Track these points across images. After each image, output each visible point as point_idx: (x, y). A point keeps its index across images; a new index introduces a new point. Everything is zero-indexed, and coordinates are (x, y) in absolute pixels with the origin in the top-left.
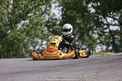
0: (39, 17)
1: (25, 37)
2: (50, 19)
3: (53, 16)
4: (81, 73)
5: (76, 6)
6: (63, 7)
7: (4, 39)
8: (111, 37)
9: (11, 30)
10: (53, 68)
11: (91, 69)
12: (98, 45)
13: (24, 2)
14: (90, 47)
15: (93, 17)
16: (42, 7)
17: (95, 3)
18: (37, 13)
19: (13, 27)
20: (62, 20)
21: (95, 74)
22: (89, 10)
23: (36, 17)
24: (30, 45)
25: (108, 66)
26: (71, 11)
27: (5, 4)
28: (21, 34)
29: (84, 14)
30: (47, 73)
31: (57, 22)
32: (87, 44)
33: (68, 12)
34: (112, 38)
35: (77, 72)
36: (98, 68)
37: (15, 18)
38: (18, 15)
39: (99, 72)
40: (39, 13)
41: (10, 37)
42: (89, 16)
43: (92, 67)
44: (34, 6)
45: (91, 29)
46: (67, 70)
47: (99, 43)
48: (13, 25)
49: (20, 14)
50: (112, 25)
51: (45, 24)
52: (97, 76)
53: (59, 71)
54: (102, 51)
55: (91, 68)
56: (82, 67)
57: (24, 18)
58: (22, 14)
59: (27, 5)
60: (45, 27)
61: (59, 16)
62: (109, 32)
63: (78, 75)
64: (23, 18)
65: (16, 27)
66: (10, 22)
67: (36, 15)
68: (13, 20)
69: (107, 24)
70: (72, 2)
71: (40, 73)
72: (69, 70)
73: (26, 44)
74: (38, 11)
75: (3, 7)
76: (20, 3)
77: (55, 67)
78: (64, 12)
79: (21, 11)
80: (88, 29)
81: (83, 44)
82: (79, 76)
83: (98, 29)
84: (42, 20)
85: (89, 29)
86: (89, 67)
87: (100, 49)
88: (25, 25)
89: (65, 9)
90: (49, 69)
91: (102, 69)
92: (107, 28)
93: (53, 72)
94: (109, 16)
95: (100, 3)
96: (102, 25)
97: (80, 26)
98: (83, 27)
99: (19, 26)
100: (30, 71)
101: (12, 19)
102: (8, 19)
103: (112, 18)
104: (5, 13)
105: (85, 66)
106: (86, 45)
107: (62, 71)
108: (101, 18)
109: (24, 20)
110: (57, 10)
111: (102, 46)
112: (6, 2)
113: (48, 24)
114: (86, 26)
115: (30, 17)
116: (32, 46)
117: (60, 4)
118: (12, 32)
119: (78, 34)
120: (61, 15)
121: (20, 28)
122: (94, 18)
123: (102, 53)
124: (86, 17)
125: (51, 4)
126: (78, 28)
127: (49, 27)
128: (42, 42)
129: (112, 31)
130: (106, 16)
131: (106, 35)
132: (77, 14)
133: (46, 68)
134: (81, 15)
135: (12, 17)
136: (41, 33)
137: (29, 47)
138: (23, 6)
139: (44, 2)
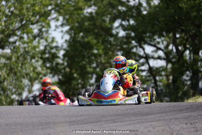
1: (6, 76)
2: (48, 48)
8: (151, 78)
16: (35, 26)
17: (126, 21)
18: (25, 36)
23: (24, 43)
29: (106, 39)
34: (153, 81)
50: (153, 58)
51: (40, 56)
61: (63, 43)
62: (148, 71)
69: (144, 55)
84: (35, 48)
94: (149, 42)
95: (135, 19)
103: (155, 46)
110: (59, 32)
115: (14, 42)
117: (65, 22)
120: (66, 41)
127: (45, 60)
129: (154, 69)
130: (142, 43)
136: (34, 71)
137: (12, 94)
139: (38, 17)
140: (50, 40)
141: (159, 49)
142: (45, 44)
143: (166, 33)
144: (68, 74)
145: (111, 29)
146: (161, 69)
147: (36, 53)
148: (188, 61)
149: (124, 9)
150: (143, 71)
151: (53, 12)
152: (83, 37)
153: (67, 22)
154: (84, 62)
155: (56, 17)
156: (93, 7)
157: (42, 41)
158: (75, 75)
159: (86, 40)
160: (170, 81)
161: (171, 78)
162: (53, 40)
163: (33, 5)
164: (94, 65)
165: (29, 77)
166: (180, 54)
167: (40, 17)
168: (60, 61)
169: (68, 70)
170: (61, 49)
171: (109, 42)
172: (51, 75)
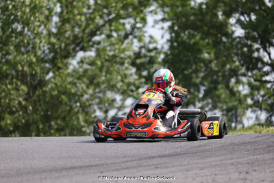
0: (117, 44)
1: (85, 88)
2: (143, 51)
3: (150, 42)
4: (209, 174)
5: (201, 21)
6: (173, 24)
7: (37, 93)
9: (54, 72)
10: (148, 160)
11: (232, 164)
12: (250, 110)
13: (85, 10)
14: (230, 114)
15: (239, 46)
16: (126, 21)
17: (246, 16)
19: (60, 65)
20: (169, 52)
21: (242, 176)
22: (230, 31)
23: (112, 44)
24: (96, 107)
25: (272, 159)
26: (189, 33)
27: (42, 13)
28: (76, 81)
29: (219, 40)
30: (135, 170)
31: (157, 55)
32: (225, 107)
33: (182, 35)
35: (202, 171)
36: (249, 163)
37: (63, 45)
38: (71, 38)
39: (250, 172)
40: (119, 36)
41: (52, 89)
42: (231, 43)
43: (235, 160)
44: (107, 19)
45: (234, 73)
46: (180, 166)
47: (251, 106)
48: (59, 61)
49: (76, 37)
52: (246, 179)
53: (161, 168)
54: (257, 122)
55: (232, 161)
56: (214, 159)
57: (85, 45)
58: (80, 35)
59: (92, 16)
60: (131, 67)
61: (164, 43)
63: (203, 177)
64: (81, 45)
65: (66, 65)
66: (52, 55)
67: (113, 39)
68: (59, 50)
69: (270, 62)
70: (193, 11)
71: (118, 170)
72: (185, 165)
73: (87, 104)
74: (117, 30)
75: (39, 21)
76: (76, 12)
77: (153, 158)
78: (173, 35)
79: (77, 30)
80: (227, 73)
81: (214, 107)
82: (206, 180)
83: (250, 74)
84: (124, 51)
85: (230, 74)
86: (229, 159)
87: (254, 119)
88: (87, 60)
89: (176, 28)
90: (137, 162)
91: (258, 165)
92: (271, 72)
93: (149, 169)
95: (255, 14)
96: (260, 65)
97: (209, 65)
98: (216, 69)
99: (74, 63)
100: (96, 166)
101: (57, 47)
102: (49, 46)
104: (42, 33)
105: (220, 158)
106: (222, 110)
107: (168, 167)
108: (258, 50)
109: (85, 51)
110: (159, 29)
111: (259, 112)
112: (44, 9)
113: (138, 61)
114: (224, 65)
115: (99, 43)
116: (100, 109)
117: (166, 16)
118: (57, 78)
119: (203, 85)
120: (168, 40)
121: (75, 67)
122: (242, 48)
123: (258, 127)
124: (224, 47)
125: (146, 15)
126: (206, 70)
127: (139, 68)
128: (124, 100)
130: (267, 45)
131: (268, 89)
132: (202, 38)
133: (132, 161)
134: (213, 41)
135: (58, 42)
136: (122, 81)
137: (95, 111)
138: (83, 18)
139: (130, 10)
142: (142, 44)
154: (190, 71)
155: (155, 10)
167: (133, 10)
170: (160, 53)
171: (222, 44)
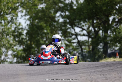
2: (17, 29)
8: (79, 47)
16: (9, 16)
17: (64, 13)
18: (3, 22)
29: (52, 24)
34: (80, 49)
50: (80, 35)
51: (12, 34)
61: (26, 26)
62: (77, 43)
69: (75, 34)
94: (77, 25)
95: (68, 12)
96: (71, 35)
103: (81, 28)
110: (23, 19)
117: (27, 13)
120: (28, 25)
127: (15, 37)
128: (7, 52)
129: (81, 42)
130: (74, 26)
136: (8, 43)
139: (10, 10)
140: (18, 24)
141: (83, 29)
142: (15, 26)
143: (88, 20)
144: (29, 45)
145: (55, 17)
146: (85, 42)
147: (10, 32)
148: (101, 37)
149: (62, 5)
150: (74, 43)
151: (19, 7)
152: (38, 22)
153: (28, 13)
154: (39, 38)
155: (21, 10)
156: (44, 4)
157: (13, 25)
158: (33, 45)
159: (40, 24)
160: (91, 49)
161: (91, 47)
162: (20, 24)
163: (8, 3)
164: (45, 39)
165: (5, 46)
166: (96, 33)
167: (12, 10)
168: (24, 37)
169: (29, 42)
170: (25, 29)
171: (53, 26)
172: (19, 46)
